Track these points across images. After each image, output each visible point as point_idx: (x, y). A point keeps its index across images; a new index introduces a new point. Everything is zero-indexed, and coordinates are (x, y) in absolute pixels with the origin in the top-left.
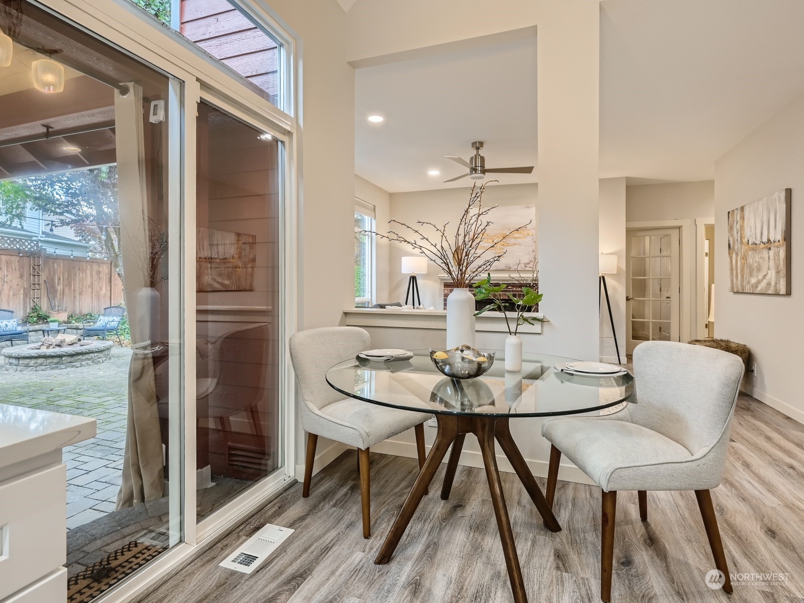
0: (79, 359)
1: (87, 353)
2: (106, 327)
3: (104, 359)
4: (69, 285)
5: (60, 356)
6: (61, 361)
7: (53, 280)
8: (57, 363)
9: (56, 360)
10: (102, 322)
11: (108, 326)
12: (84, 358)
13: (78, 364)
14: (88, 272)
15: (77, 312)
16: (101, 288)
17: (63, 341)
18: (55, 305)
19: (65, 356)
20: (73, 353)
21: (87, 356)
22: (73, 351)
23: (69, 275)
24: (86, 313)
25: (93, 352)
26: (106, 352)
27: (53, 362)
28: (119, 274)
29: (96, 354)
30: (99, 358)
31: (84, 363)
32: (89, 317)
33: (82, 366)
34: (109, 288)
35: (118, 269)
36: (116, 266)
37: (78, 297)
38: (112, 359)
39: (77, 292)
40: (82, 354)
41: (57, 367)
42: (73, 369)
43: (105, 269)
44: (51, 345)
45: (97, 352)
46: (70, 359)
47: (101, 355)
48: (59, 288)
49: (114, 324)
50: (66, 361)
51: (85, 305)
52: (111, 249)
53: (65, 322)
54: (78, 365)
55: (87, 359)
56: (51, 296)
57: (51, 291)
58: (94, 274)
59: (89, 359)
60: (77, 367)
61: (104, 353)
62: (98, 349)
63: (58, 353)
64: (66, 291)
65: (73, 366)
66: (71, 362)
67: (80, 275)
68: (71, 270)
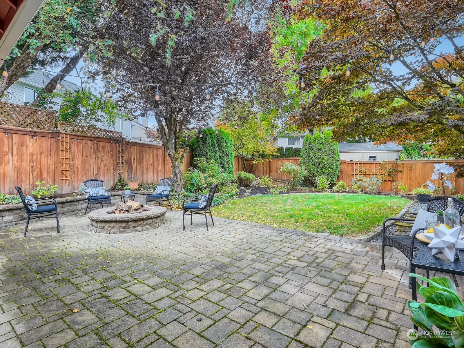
0: (141, 224)
1: (147, 219)
2: (161, 194)
3: (160, 223)
4: (140, 163)
5: (127, 222)
6: (127, 226)
7: (130, 159)
8: (124, 228)
9: (124, 225)
10: (159, 190)
11: (163, 194)
12: (145, 223)
13: (139, 228)
14: (151, 155)
15: (145, 182)
16: (158, 166)
17: (130, 207)
18: (132, 177)
19: (130, 221)
20: (136, 219)
21: (147, 222)
22: (137, 217)
23: (140, 157)
24: (150, 183)
25: (151, 218)
26: (161, 218)
27: (121, 227)
28: (169, 155)
29: (153, 220)
30: (156, 223)
31: (145, 228)
32: (151, 186)
33: (143, 230)
34: (163, 166)
35: (169, 151)
36: (168, 149)
37: (145, 172)
38: (166, 223)
39: (145, 168)
40: (143, 219)
41: (125, 231)
42: (137, 233)
43: (161, 152)
44: (122, 210)
45: (154, 218)
46: (134, 224)
47: (157, 220)
48: (134, 165)
49: (167, 192)
50: (132, 226)
51: (150, 177)
52: (164, 136)
53: (137, 189)
54: (141, 230)
55: (147, 224)
56: (129, 171)
57: (130, 167)
58: (154, 156)
59: (148, 225)
60: (139, 232)
61: (159, 219)
62: (155, 215)
63: (125, 219)
64: (138, 167)
65: (136, 231)
66: (135, 227)
67: (146, 157)
68: (141, 153)
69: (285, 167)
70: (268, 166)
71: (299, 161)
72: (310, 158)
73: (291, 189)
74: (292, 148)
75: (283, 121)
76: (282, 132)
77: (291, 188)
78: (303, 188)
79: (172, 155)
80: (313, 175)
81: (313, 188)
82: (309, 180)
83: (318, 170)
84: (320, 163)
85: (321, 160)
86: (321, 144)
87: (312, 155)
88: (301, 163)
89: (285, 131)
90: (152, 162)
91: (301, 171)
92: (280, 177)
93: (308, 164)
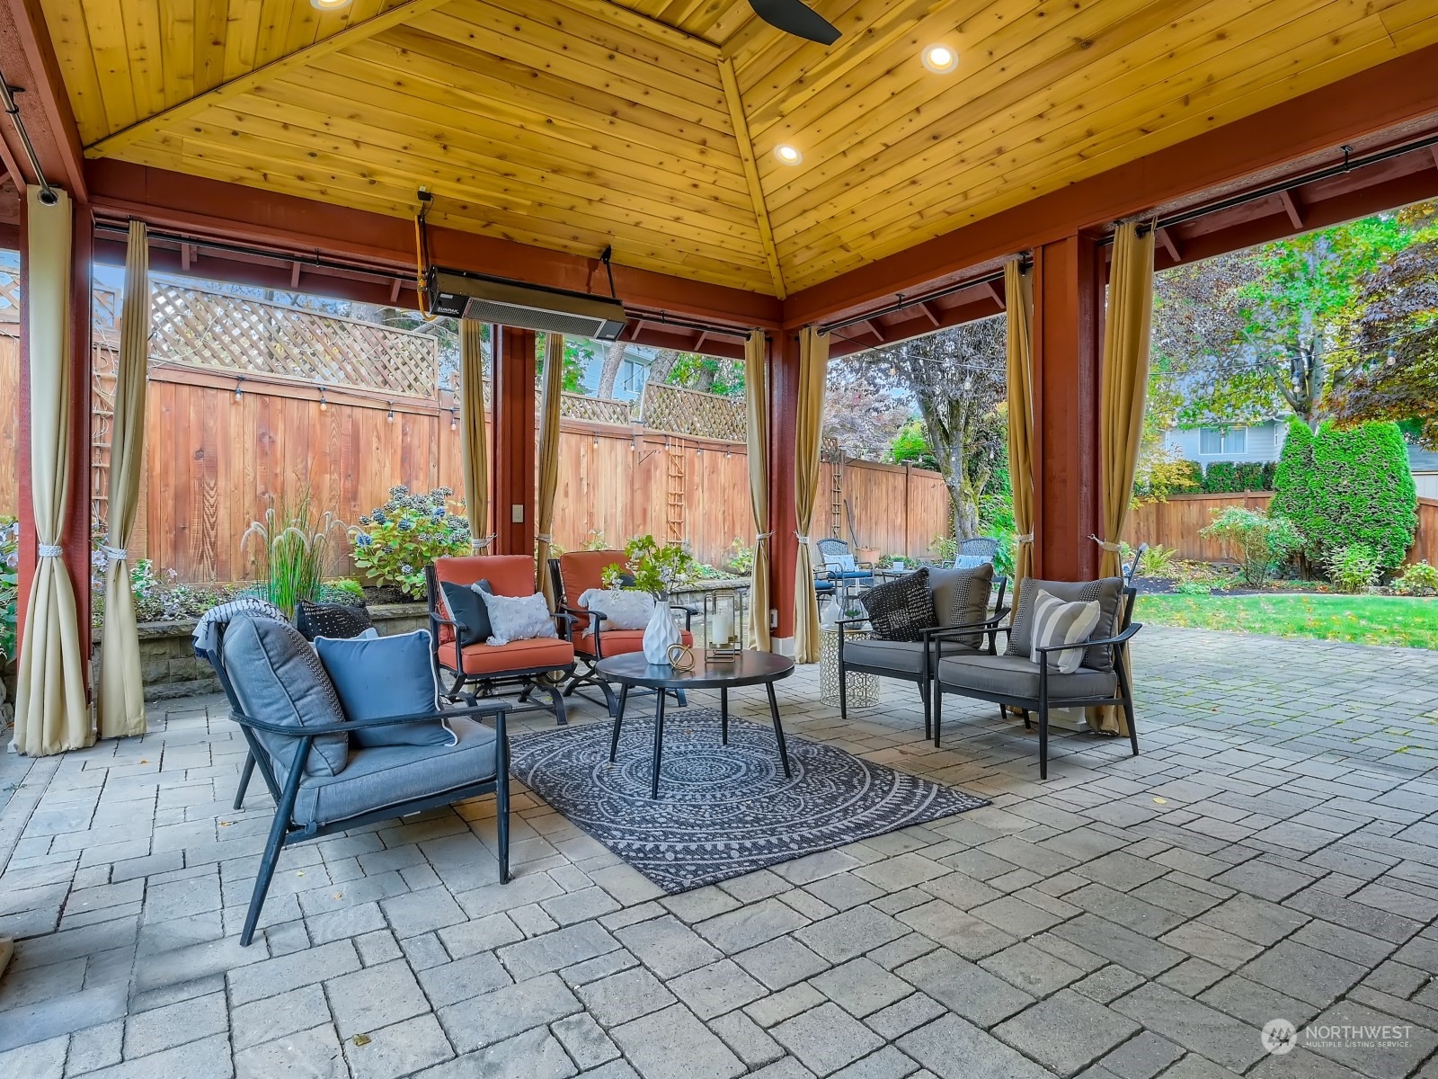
7: (851, 498)
28: (951, 487)
35: (950, 479)
36: (948, 473)
37: (874, 528)
43: (900, 482)
48: (857, 513)
58: (890, 492)
67: (876, 492)
68: (867, 482)
69: (1224, 520)
70: (1153, 518)
71: (1269, 503)
72: (1305, 495)
73: (1242, 586)
74: (1231, 464)
75: (1198, 383)
76: (1194, 415)
77: (1243, 580)
78: (1283, 583)
79: (958, 486)
80: (1320, 543)
81: (1319, 584)
82: (1303, 558)
83: (1337, 529)
84: (1343, 508)
85: (1346, 499)
86: (1345, 450)
87: (1313, 482)
88: (1274, 509)
89: (1206, 411)
90: (885, 507)
91: (1282, 531)
92: (1197, 549)
93: (1299, 512)
